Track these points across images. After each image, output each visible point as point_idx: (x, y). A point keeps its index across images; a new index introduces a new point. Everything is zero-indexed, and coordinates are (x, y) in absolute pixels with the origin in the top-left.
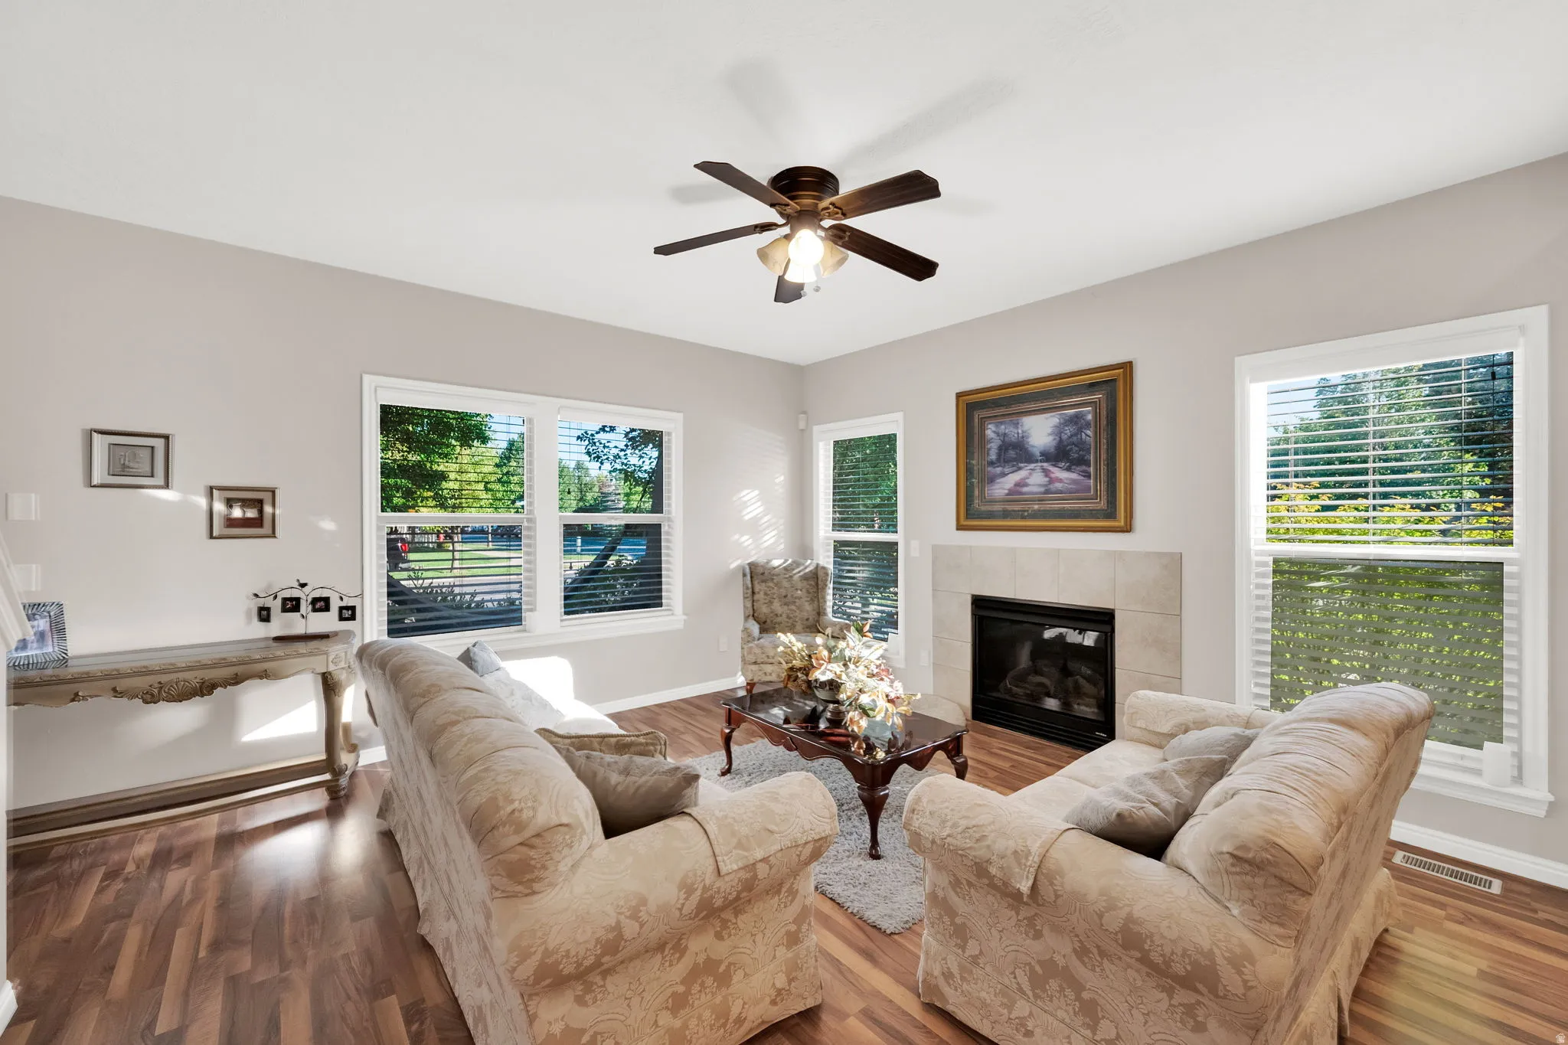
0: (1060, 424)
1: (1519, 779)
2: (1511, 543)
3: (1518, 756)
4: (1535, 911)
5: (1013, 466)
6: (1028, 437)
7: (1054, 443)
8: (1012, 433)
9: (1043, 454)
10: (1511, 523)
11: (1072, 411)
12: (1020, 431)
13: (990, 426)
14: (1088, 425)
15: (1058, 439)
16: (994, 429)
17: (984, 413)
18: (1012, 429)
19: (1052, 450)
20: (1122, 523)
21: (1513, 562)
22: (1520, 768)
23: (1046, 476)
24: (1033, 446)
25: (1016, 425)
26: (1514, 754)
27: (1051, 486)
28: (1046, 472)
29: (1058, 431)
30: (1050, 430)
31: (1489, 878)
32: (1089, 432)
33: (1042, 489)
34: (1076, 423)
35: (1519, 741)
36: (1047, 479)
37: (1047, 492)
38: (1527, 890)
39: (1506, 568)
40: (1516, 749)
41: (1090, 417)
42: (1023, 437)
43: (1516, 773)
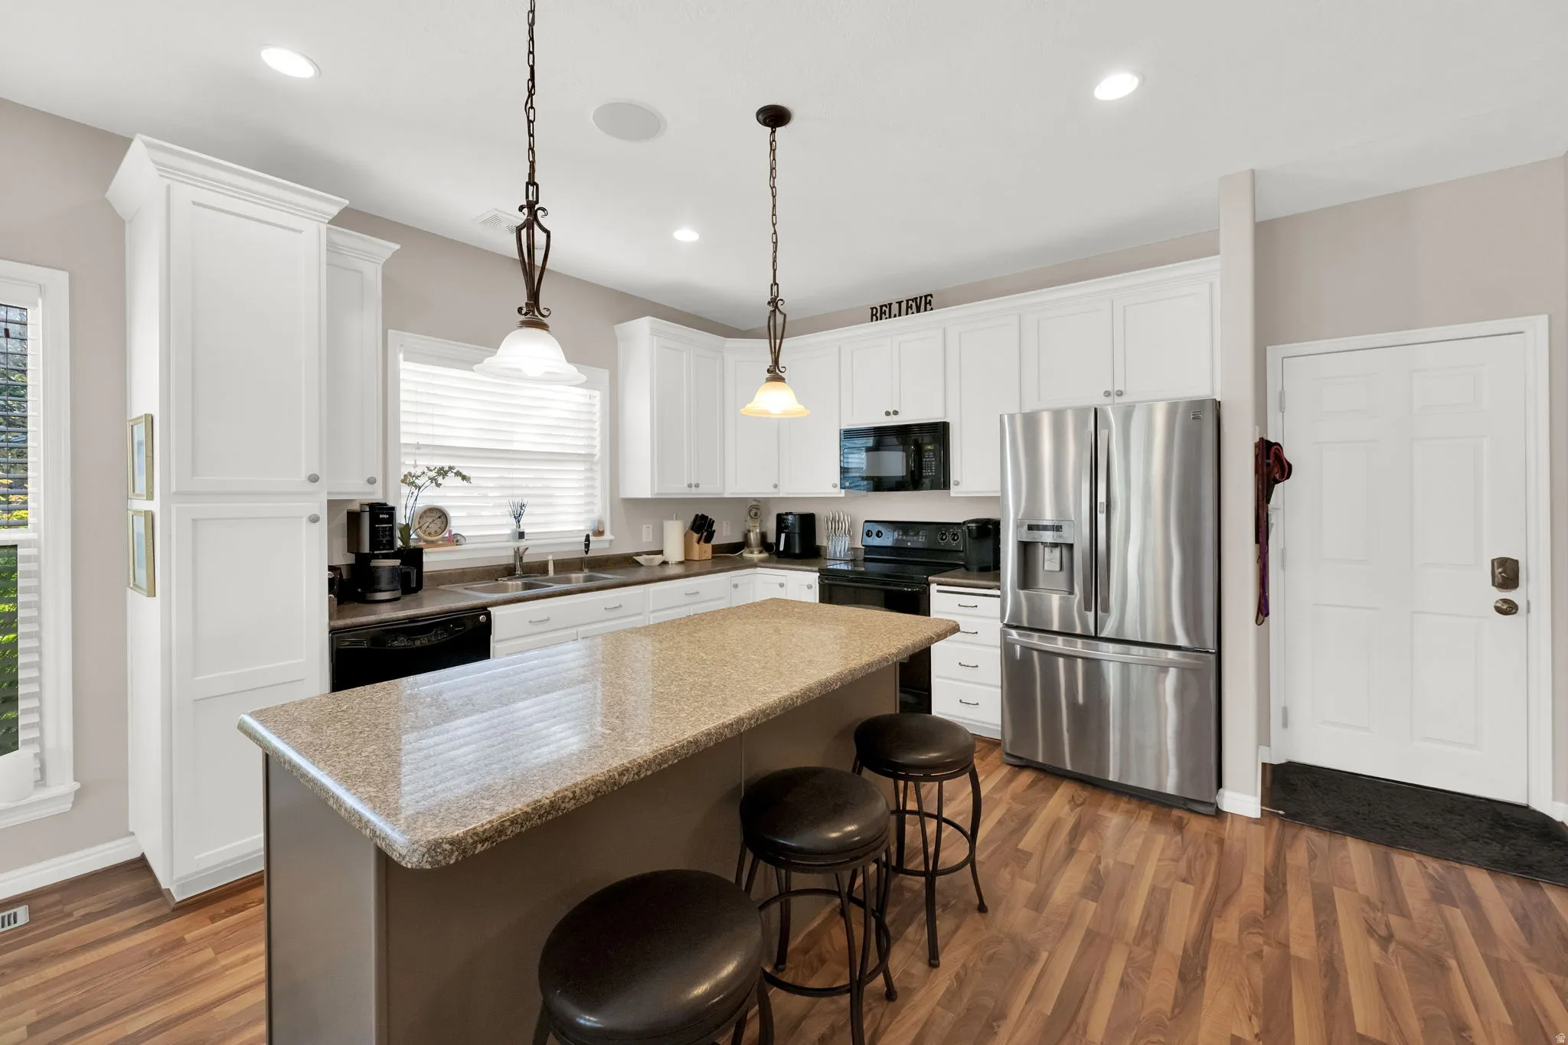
1: (41, 781)
2: (26, 524)
3: (40, 757)
4: (70, 915)
10: (25, 502)
21: (28, 544)
22: (42, 770)
26: (36, 755)
31: (12, 911)
35: (40, 741)
38: (56, 897)
39: (20, 551)
40: (38, 750)
43: (38, 777)
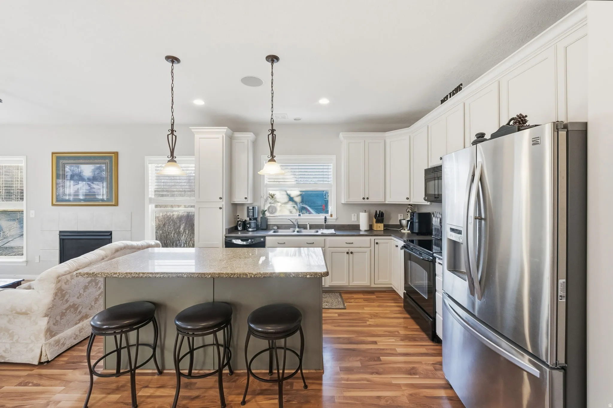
0: (95, 169)
5: (77, 182)
6: (82, 172)
7: (92, 175)
8: (77, 170)
9: (88, 179)
11: (98, 165)
12: (79, 170)
13: (67, 167)
14: (103, 170)
15: (93, 174)
16: (69, 168)
17: (64, 161)
18: (76, 169)
19: (92, 178)
20: (114, 203)
23: (89, 186)
24: (85, 176)
25: (78, 167)
27: (91, 190)
28: (89, 185)
29: (94, 171)
30: (91, 171)
32: (104, 173)
33: (88, 191)
34: (100, 169)
36: (90, 188)
37: (90, 192)
41: (104, 168)
42: (80, 172)
